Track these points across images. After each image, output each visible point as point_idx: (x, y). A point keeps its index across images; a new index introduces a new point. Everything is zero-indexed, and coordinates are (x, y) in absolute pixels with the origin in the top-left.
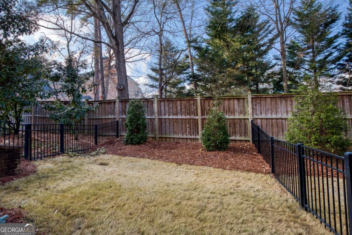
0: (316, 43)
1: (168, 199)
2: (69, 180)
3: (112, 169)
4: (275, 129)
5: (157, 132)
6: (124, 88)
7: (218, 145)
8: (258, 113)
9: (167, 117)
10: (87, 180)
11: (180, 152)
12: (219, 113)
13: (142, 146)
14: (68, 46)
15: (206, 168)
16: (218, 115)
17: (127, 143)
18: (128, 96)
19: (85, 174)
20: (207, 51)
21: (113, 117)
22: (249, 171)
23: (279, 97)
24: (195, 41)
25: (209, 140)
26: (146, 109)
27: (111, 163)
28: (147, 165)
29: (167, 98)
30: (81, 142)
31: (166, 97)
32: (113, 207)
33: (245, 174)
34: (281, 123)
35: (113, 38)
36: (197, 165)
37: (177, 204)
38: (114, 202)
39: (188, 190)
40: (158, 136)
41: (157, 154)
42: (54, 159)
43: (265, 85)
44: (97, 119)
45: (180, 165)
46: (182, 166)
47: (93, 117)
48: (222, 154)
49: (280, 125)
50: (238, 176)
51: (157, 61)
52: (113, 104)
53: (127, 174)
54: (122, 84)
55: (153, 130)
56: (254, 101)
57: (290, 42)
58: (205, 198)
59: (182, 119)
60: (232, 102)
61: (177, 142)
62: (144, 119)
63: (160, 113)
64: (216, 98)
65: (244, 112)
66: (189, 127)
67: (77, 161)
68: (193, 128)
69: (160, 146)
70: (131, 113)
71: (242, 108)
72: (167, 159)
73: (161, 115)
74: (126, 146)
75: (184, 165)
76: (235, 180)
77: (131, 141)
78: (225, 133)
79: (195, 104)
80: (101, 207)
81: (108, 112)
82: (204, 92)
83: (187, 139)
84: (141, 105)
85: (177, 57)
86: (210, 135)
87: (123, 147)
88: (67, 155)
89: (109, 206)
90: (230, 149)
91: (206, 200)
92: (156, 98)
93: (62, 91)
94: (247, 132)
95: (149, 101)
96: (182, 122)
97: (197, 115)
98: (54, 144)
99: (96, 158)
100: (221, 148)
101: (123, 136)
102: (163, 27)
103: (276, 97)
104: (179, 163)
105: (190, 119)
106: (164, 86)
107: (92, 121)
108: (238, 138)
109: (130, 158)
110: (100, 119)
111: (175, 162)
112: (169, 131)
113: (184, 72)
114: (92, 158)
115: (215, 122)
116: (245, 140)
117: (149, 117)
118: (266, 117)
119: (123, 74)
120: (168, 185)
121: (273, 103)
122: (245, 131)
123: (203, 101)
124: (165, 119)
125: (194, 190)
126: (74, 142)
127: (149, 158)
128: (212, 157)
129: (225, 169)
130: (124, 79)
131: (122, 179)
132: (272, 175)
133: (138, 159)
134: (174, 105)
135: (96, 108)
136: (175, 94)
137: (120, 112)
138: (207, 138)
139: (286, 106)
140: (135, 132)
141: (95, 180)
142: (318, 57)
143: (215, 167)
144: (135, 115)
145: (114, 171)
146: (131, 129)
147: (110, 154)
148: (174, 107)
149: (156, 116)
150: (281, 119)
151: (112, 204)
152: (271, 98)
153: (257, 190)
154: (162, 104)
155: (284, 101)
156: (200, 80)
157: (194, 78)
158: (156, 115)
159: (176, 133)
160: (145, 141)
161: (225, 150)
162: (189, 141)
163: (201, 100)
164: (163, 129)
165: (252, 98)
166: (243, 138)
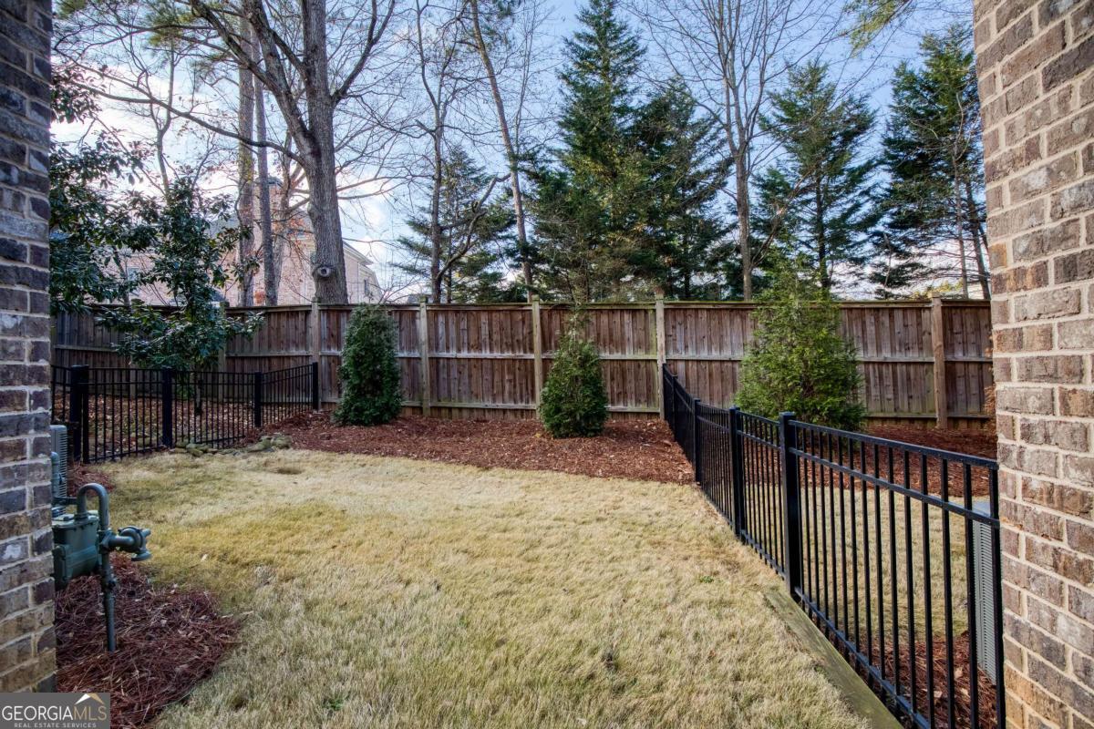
0: (824, 181)
1: (459, 531)
2: (211, 504)
3: (312, 480)
4: (717, 386)
5: (427, 394)
6: (335, 274)
7: (579, 423)
8: (680, 345)
9: (453, 353)
10: (256, 503)
11: (487, 441)
12: (583, 345)
13: (386, 429)
14: (159, 145)
15: (548, 474)
16: (581, 350)
17: (345, 421)
18: (346, 295)
19: (247, 490)
20: (559, 184)
21: (302, 352)
22: (646, 478)
23: (727, 309)
24: (531, 157)
25: (558, 410)
26: (398, 332)
27: (309, 468)
28: (402, 470)
29: (454, 305)
30: (212, 420)
31: (449, 301)
32: (334, 547)
33: (637, 485)
34: (730, 372)
35: (305, 136)
36: (527, 469)
37: (479, 539)
38: (336, 539)
39: (503, 516)
40: (428, 404)
41: (428, 446)
42: (150, 461)
43: (708, 278)
44: (256, 358)
45: (487, 469)
46: (491, 472)
47: (243, 351)
48: (588, 443)
49: (729, 377)
50: (621, 490)
51: (427, 203)
52: (301, 317)
53: (354, 490)
54: (328, 262)
55: (415, 389)
56: (670, 318)
57: (766, 172)
58: (540, 528)
59: (491, 359)
60: (617, 318)
61: (480, 419)
62: (392, 359)
63: (434, 343)
64: (577, 308)
65: (645, 344)
66: (510, 381)
67: (215, 464)
68: (521, 384)
69: (434, 429)
70: (356, 340)
71: (642, 333)
72: (453, 458)
73: (437, 349)
74: (342, 429)
75: (495, 469)
76: (613, 496)
77: (356, 415)
78: (598, 394)
79: (527, 322)
80: (307, 548)
81: (288, 341)
82: (552, 292)
83: (504, 411)
84: (383, 322)
85: (480, 195)
86: (561, 399)
87: (336, 432)
88: (183, 450)
89: (324, 545)
90: (609, 433)
91: (542, 532)
92: (423, 304)
93: (158, 278)
94: (654, 394)
95: (404, 312)
96: (492, 368)
97: (532, 350)
98: (133, 426)
99: (264, 459)
100: (588, 431)
101: (331, 404)
102: (444, 115)
103: (721, 309)
104: (485, 467)
105: (514, 360)
106: (447, 273)
107: (238, 363)
108: (631, 407)
109: (357, 457)
110: (264, 357)
111: (473, 465)
112: (459, 391)
113: (500, 234)
114: (253, 457)
115: (575, 365)
116: (648, 413)
117: (405, 354)
118: (697, 357)
119: (332, 236)
120: (457, 509)
121: (713, 323)
122: (649, 390)
123: (546, 316)
124: (448, 359)
125: (518, 515)
126: (192, 422)
127: (407, 456)
128: (565, 450)
129: (592, 475)
130: (334, 248)
131: (343, 501)
132: (695, 485)
133: (380, 459)
134: (471, 323)
135: (253, 328)
136: (474, 293)
137: (321, 340)
138: (555, 405)
139: (744, 331)
140: (368, 392)
141: (279, 502)
142: (828, 211)
143: (570, 473)
144: (369, 348)
145: (320, 484)
146: (357, 382)
147: (300, 448)
148: (473, 329)
149: (423, 352)
150: (730, 361)
151: (331, 542)
152: (708, 310)
153: (657, 514)
154: (441, 319)
155: (739, 320)
156: (542, 260)
157: (526, 254)
158: (425, 347)
159: (477, 396)
160: (394, 417)
161: (595, 436)
162: (510, 417)
163: (541, 311)
164: (443, 384)
165: (666, 310)
166: (643, 408)
